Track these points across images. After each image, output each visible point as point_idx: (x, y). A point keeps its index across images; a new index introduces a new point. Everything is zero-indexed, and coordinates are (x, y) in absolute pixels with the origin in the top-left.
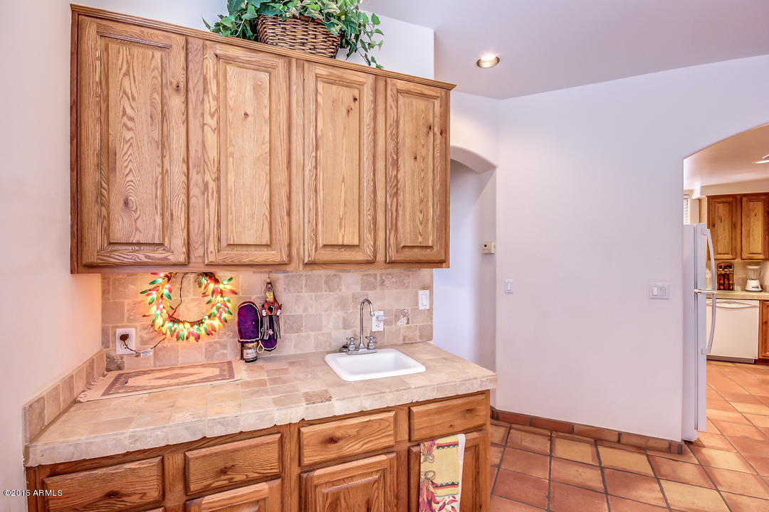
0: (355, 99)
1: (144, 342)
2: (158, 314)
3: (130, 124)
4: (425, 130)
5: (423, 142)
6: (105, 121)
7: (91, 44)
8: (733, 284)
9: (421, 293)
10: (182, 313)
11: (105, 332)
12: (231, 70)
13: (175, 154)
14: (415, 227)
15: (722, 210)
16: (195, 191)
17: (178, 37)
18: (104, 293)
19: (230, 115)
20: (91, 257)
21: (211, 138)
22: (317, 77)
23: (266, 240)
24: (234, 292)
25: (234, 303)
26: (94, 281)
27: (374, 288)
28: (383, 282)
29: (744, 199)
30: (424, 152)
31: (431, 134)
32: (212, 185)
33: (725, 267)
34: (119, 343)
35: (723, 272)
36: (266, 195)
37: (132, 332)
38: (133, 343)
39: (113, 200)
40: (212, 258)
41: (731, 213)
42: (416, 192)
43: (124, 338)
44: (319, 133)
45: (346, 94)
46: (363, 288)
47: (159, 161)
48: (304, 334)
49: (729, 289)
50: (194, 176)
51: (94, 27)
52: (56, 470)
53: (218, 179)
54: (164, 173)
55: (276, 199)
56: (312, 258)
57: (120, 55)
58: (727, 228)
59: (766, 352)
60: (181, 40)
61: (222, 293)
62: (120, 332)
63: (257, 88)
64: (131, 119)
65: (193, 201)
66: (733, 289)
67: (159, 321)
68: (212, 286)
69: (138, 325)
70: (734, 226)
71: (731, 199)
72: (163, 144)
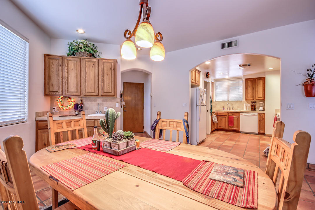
0: (94, 64)
1: (57, 110)
2: (60, 104)
3: (53, 72)
4: (109, 69)
5: (109, 71)
6: (49, 72)
7: (47, 60)
8: (256, 109)
9: (116, 103)
10: (64, 105)
11: (51, 108)
12: (70, 62)
13: (60, 76)
14: (107, 88)
15: (250, 83)
16: (63, 83)
17: (60, 57)
18: (51, 101)
19: (69, 69)
20: (47, 93)
21: (66, 74)
22: (86, 61)
23: (76, 91)
24: (74, 101)
25: (74, 103)
26: (49, 98)
27: (105, 102)
28: (107, 101)
29: (257, 79)
30: (109, 74)
31: (111, 70)
32: (66, 81)
33: (254, 103)
34: (53, 109)
35: (253, 104)
36: (76, 83)
37: (55, 108)
38: (56, 110)
39: (50, 84)
40: (66, 94)
41: (252, 84)
42: (107, 82)
43: (54, 109)
44: (87, 71)
45: (92, 64)
46: (102, 102)
47: (57, 78)
48: (89, 110)
49: (254, 110)
50: (63, 80)
51: (47, 57)
52: (40, 121)
53: (67, 80)
54: (58, 80)
55: (78, 84)
56: (85, 94)
57: (51, 61)
58: (251, 89)
59: (260, 130)
60: (61, 58)
61: (72, 101)
62: (53, 108)
63: (74, 64)
64: (53, 71)
65: (63, 84)
66: (256, 110)
67: (60, 106)
68: (69, 100)
69: (57, 107)
70: (253, 88)
71: (252, 80)
72: (58, 75)
